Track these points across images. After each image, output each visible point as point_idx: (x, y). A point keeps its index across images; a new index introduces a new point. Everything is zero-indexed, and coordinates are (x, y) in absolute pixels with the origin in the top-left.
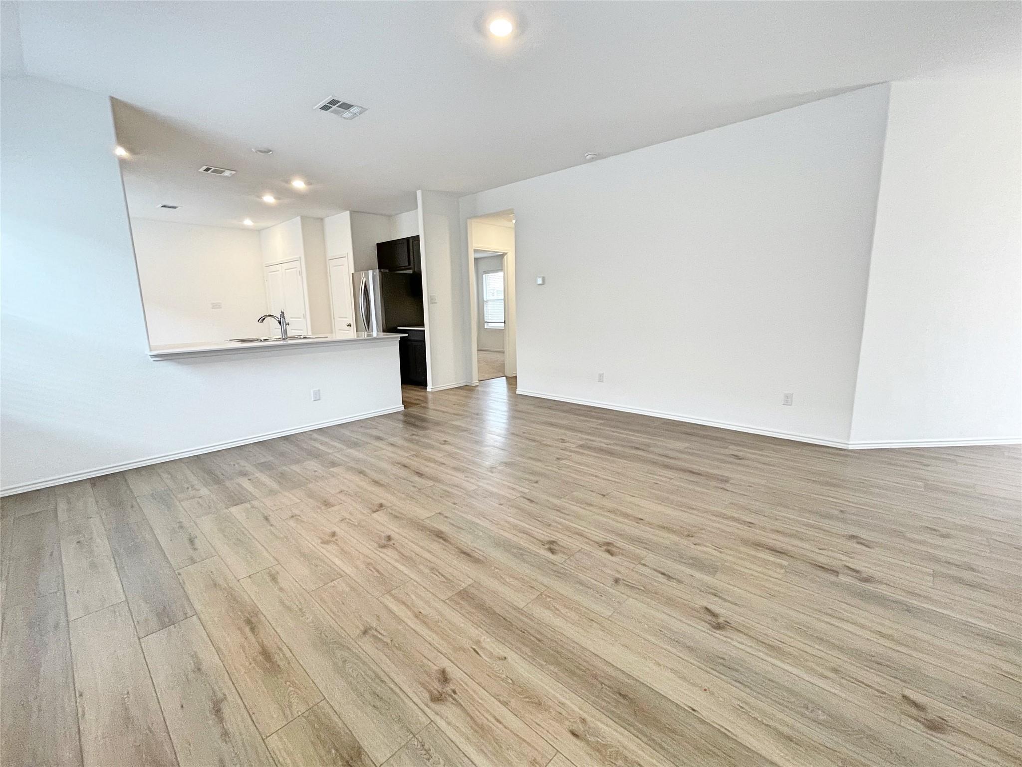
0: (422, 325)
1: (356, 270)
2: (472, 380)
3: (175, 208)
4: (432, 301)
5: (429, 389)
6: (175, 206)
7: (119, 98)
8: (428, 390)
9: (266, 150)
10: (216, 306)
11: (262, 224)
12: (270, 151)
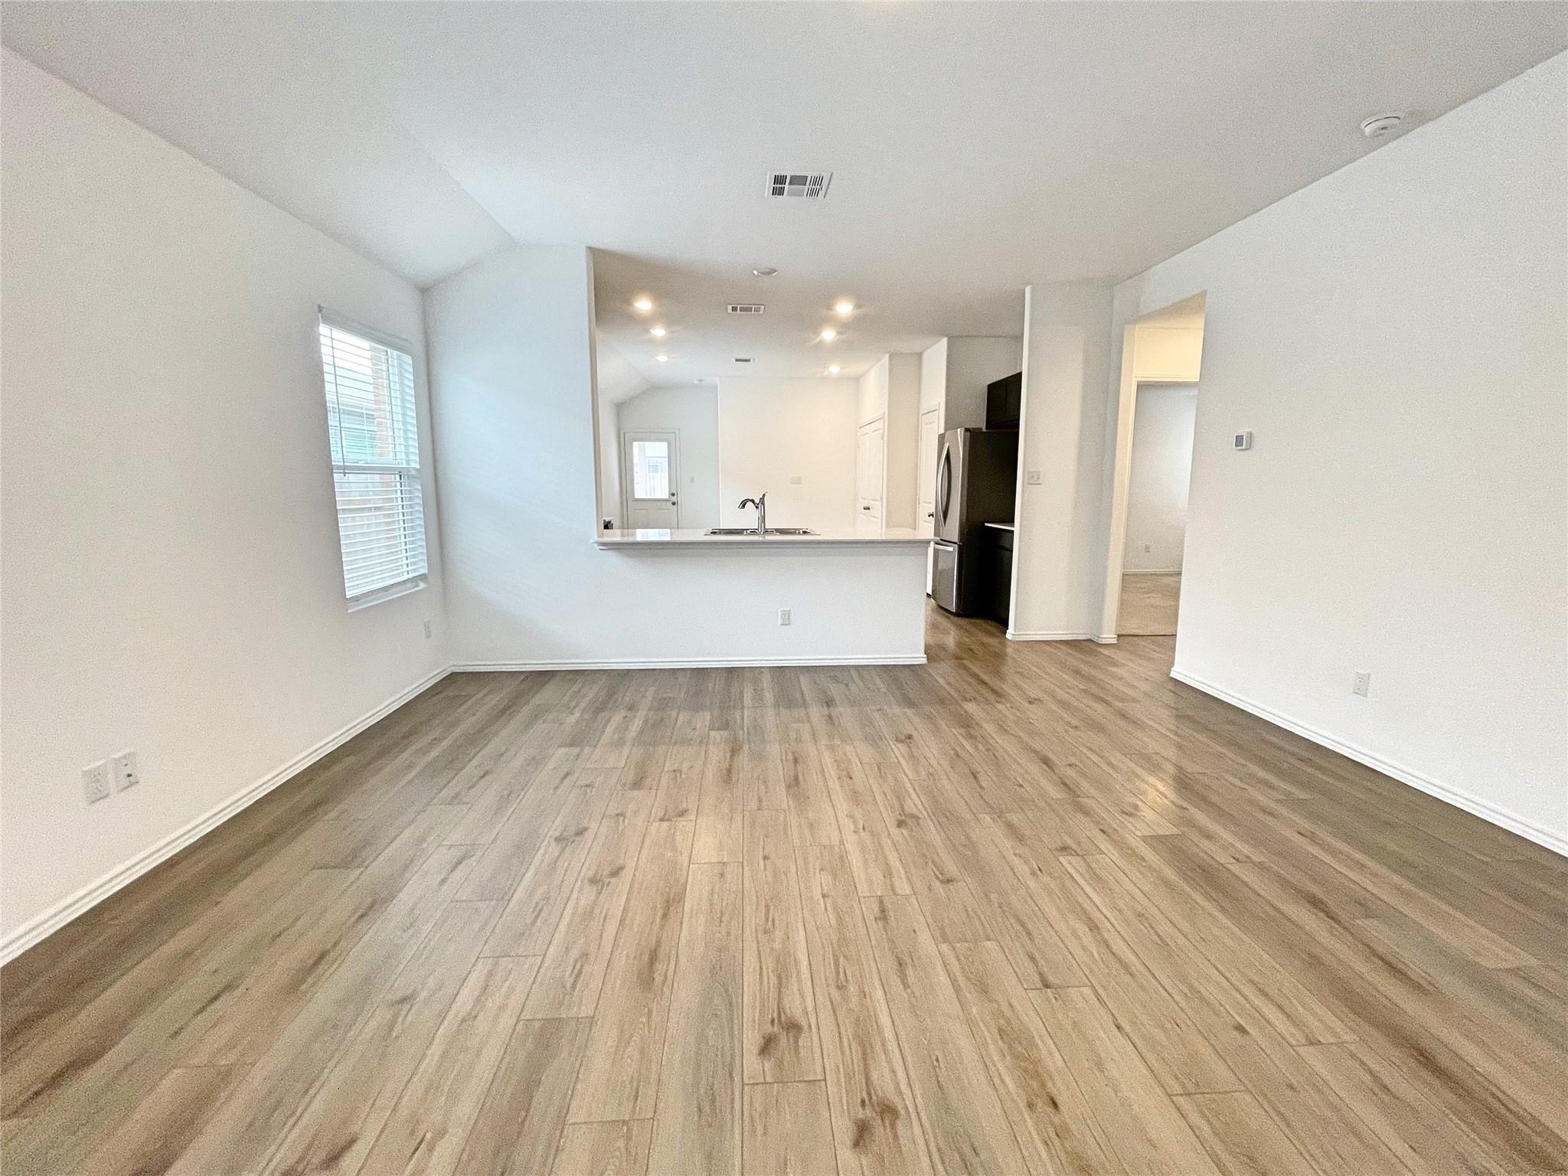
0: (1011, 521)
1: (947, 428)
2: (1101, 633)
3: (748, 360)
4: (1034, 479)
5: (1010, 634)
6: (747, 358)
7: (601, 247)
8: (1008, 636)
9: (767, 270)
10: (797, 481)
11: (855, 369)
12: (775, 271)
